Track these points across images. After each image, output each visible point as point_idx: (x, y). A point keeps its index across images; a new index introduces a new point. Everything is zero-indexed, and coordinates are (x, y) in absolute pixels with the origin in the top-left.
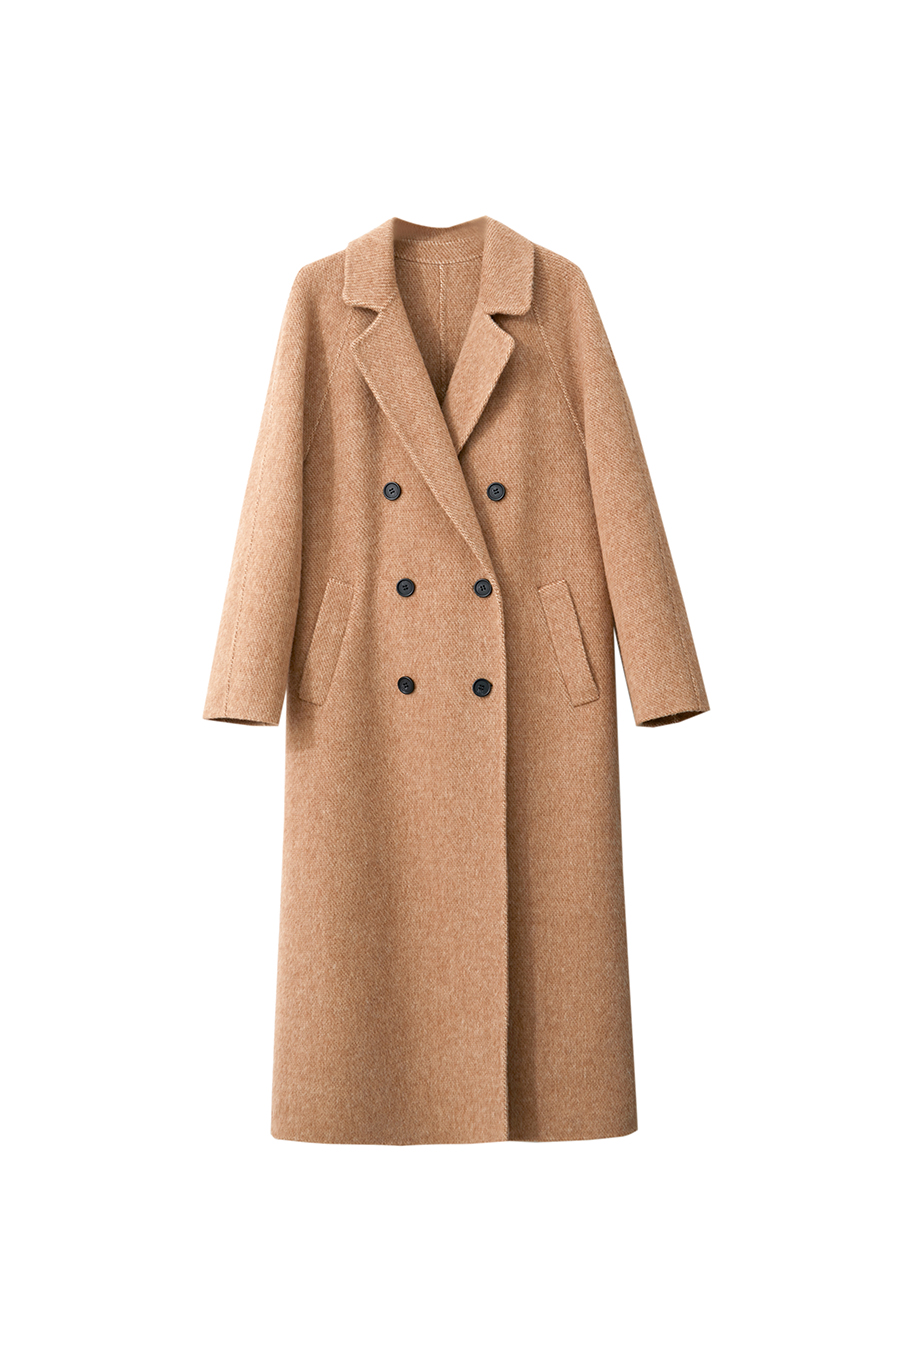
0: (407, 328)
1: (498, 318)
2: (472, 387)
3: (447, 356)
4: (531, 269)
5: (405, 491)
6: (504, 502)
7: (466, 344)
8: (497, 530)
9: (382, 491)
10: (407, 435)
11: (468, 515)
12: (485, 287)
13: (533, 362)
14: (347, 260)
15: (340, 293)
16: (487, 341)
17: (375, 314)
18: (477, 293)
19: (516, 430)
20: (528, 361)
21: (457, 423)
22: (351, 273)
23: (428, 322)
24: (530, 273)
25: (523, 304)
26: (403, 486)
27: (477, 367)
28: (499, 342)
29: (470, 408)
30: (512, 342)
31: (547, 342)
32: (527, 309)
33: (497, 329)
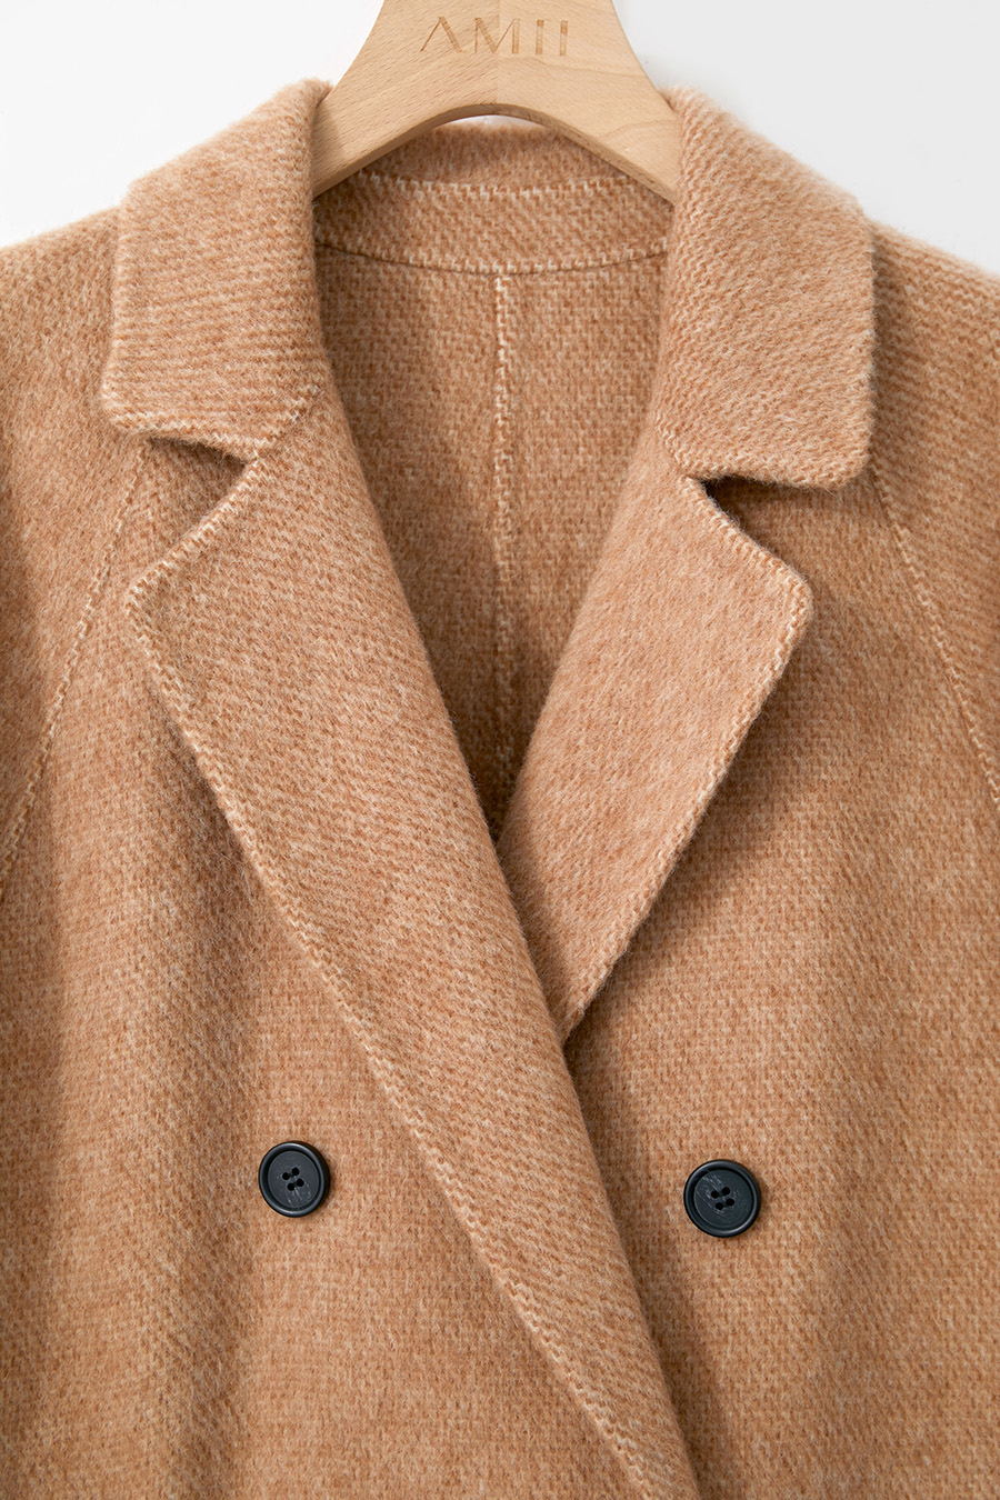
0: (362, 523)
1: (730, 492)
2: (628, 768)
3: (520, 624)
4: (866, 318)
5: (346, 1181)
6: (752, 1240)
7: (597, 589)
8: (724, 1359)
9: (252, 1176)
10: (353, 974)
11: (610, 1319)
12: (677, 372)
13: (873, 665)
14: (123, 254)
15: (91, 383)
16: (689, 581)
17: (229, 465)
18: (642, 392)
19: (805, 945)
20: (853, 662)
21: (564, 911)
22: (139, 303)
23: (449, 495)
24: (859, 336)
25: (837, 447)
26: (340, 1158)
27: (648, 684)
28: (741, 590)
29: (619, 851)
30: (798, 594)
31: (927, 586)
32: (853, 467)
33: (733, 539)
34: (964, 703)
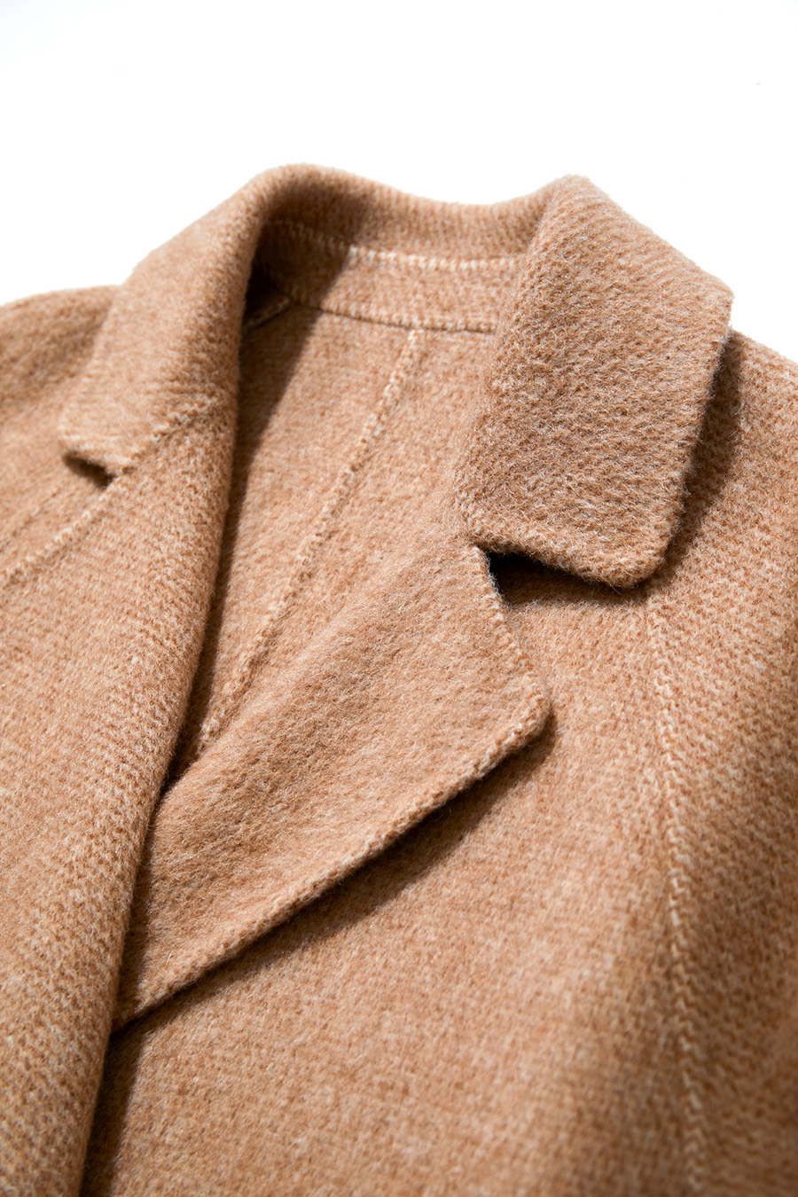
16: (439, 649)
25: (631, 545)
27: (356, 734)
28: (483, 677)
29: (244, 881)
30: (536, 704)
31: (667, 671)
32: (643, 566)
33: (497, 624)
34: (670, 792)
